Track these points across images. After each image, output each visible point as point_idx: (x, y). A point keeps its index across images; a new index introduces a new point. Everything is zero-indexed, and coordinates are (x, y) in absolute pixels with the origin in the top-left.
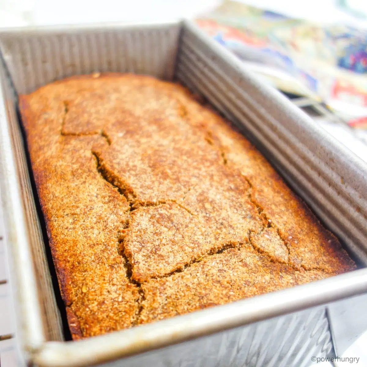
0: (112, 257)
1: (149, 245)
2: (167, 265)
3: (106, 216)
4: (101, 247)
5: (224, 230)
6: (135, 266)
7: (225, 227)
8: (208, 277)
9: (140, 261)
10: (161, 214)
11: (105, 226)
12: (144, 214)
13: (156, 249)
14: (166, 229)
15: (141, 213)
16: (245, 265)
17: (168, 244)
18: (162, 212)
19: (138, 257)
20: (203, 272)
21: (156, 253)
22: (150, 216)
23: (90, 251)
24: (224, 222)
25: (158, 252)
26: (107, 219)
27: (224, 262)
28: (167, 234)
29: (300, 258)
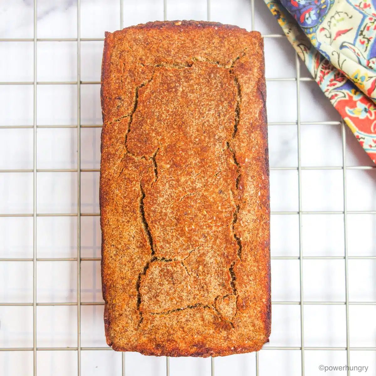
0: (131, 290)
1: (154, 291)
2: (159, 308)
3: (135, 259)
4: (127, 282)
5: (202, 293)
6: (142, 303)
7: (204, 291)
8: (178, 323)
9: (145, 300)
10: (167, 270)
11: (133, 267)
12: (157, 267)
13: (157, 295)
14: (167, 283)
15: (156, 266)
16: (203, 320)
17: (164, 294)
18: (169, 268)
19: (145, 298)
20: (177, 319)
21: (155, 298)
22: (160, 269)
23: (121, 282)
24: (205, 286)
25: (157, 298)
26: (135, 261)
27: (192, 315)
28: (167, 286)
29: (240, 320)
